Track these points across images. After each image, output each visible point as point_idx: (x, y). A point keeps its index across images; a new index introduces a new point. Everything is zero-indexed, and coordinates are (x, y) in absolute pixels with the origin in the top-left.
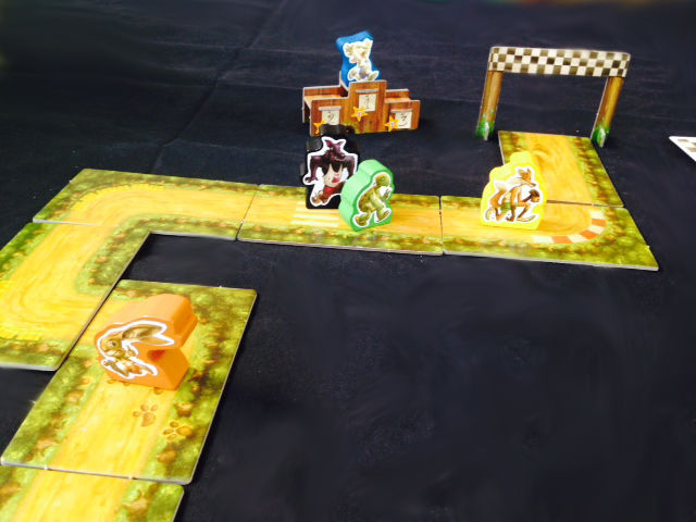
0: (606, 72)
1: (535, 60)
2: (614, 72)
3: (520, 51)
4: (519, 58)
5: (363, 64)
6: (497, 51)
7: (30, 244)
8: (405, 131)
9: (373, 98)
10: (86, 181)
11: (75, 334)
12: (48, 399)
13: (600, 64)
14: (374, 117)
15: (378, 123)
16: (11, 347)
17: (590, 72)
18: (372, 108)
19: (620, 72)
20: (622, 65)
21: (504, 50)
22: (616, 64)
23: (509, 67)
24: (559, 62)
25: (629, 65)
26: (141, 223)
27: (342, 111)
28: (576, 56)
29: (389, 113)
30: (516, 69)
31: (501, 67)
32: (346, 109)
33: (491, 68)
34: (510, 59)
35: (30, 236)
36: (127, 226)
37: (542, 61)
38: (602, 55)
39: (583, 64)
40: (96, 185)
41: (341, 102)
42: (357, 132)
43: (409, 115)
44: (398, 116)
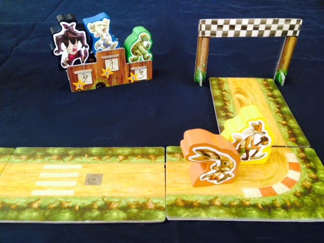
0: (285, 33)
1: (232, 27)
2: (290, 33)
3: (221, 21)
4: (220, 27)
5: (105, 37)
6: (204, 22)
8: (144, 81)
9: (116, 61)
13: (280, 28)
14: (119, 74)
15: (122, 78)
17: (273, 33)
18: (116, 68)
19: (295, 32)
20: (296, 28)
21: (209, 21)
22: (292, 27)
23: (213, 34)
24: (250, 28)
27: (93, 73)
28: (263, 23)
29: (130, 71)
30: (219, 34)
31: (208, 34)
32: (96, 71)
33: (200, 35)
34: (214, 27)
37: (238, 28)
38: (282, 21)
39: (268, 28)
41: (91, 67)
42: (107, 85)
43: (145, 71)
44: (137, 72)
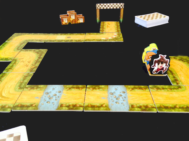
0: (120, 7)
1: (105, 6)
2: (121, 7)
3: (102, 4)
4: (102, 6)
6: (97, 5)
7: (5, 45)
8: (82, 23)
9: (74, 16)
10: (15, 35)
11: (14, 57)
12: (10, 65)
13: (118, 6)
14: (75, 20)
15: (76, 21)
16: (3, 59)
17: (117, 7)
18: (74, 18)
19: (123, 7)
20: (123, 6)
21: (99, 4)
22: (121, 6)
23: (100, 8)
24: (110, 6)
25: (124, 6)
26: (26, 41)
27: (68, 19)
28: (113, 5)
29: (78, 19)
30: (102, 8)
31: (99, 8)
32: (69, 19)
33: (97, 8)
34: (100, 6)
35: (5, 44)
36: (23, 41)
37: (107, 6)
38: (118, 4)
39: (115, 6)
40: (17, 35)
41: (67, 17)
42: (72, 23)
43: (82, 19)
44: (80, 20)
